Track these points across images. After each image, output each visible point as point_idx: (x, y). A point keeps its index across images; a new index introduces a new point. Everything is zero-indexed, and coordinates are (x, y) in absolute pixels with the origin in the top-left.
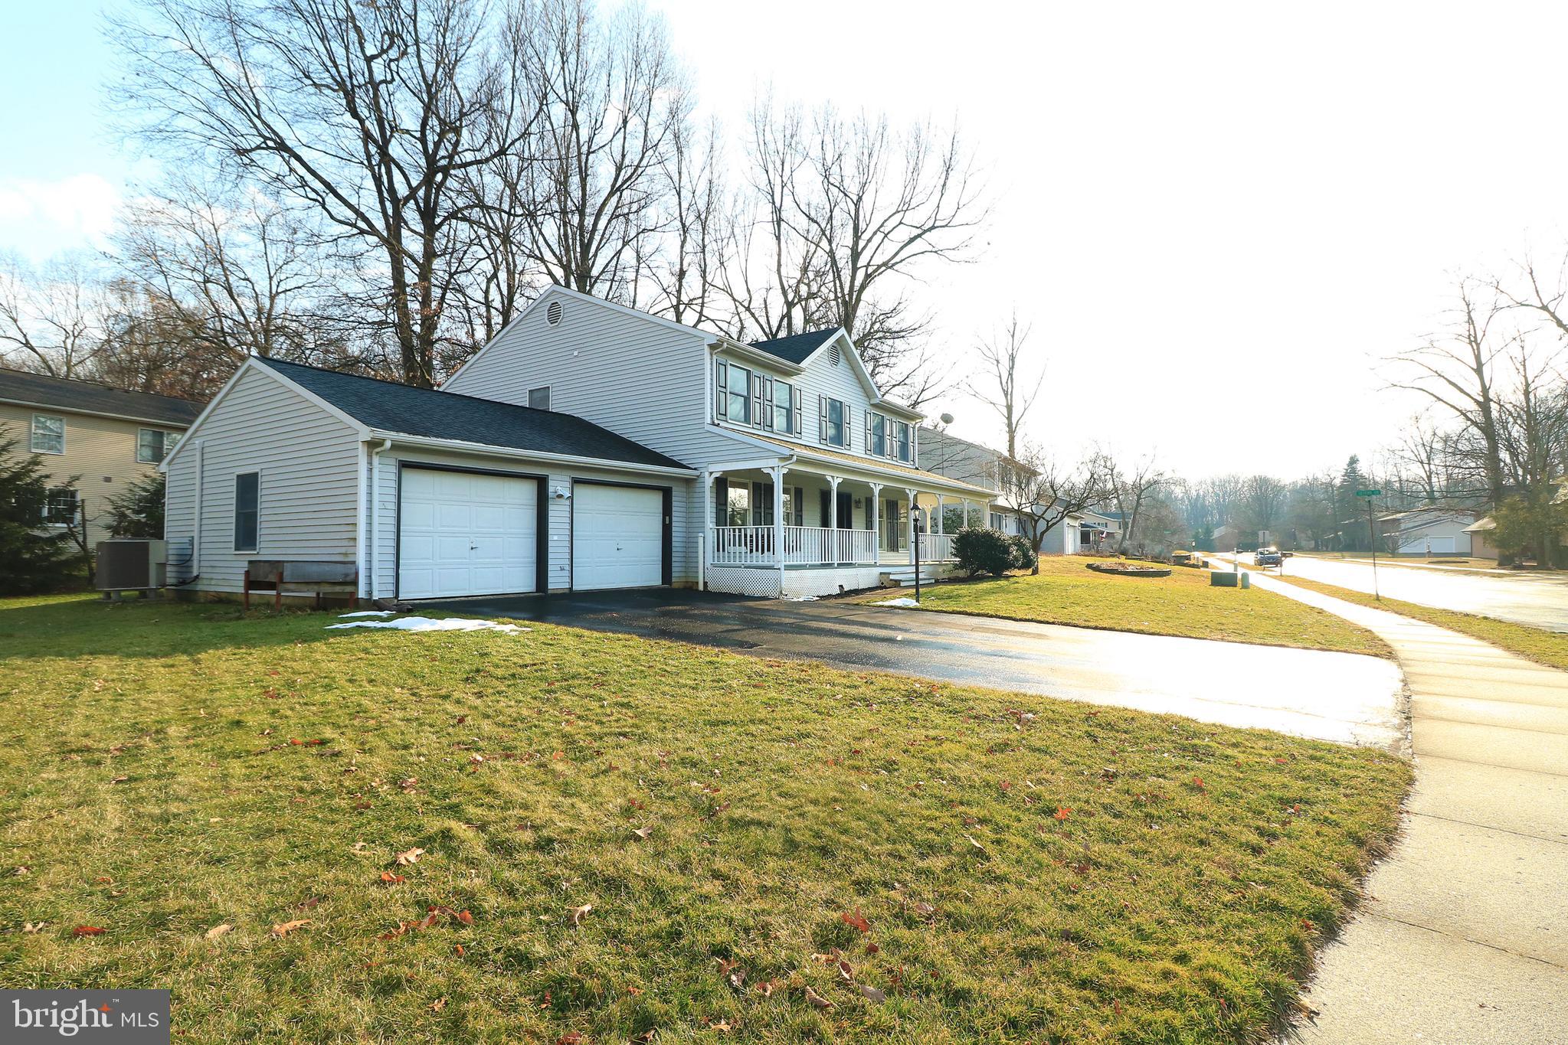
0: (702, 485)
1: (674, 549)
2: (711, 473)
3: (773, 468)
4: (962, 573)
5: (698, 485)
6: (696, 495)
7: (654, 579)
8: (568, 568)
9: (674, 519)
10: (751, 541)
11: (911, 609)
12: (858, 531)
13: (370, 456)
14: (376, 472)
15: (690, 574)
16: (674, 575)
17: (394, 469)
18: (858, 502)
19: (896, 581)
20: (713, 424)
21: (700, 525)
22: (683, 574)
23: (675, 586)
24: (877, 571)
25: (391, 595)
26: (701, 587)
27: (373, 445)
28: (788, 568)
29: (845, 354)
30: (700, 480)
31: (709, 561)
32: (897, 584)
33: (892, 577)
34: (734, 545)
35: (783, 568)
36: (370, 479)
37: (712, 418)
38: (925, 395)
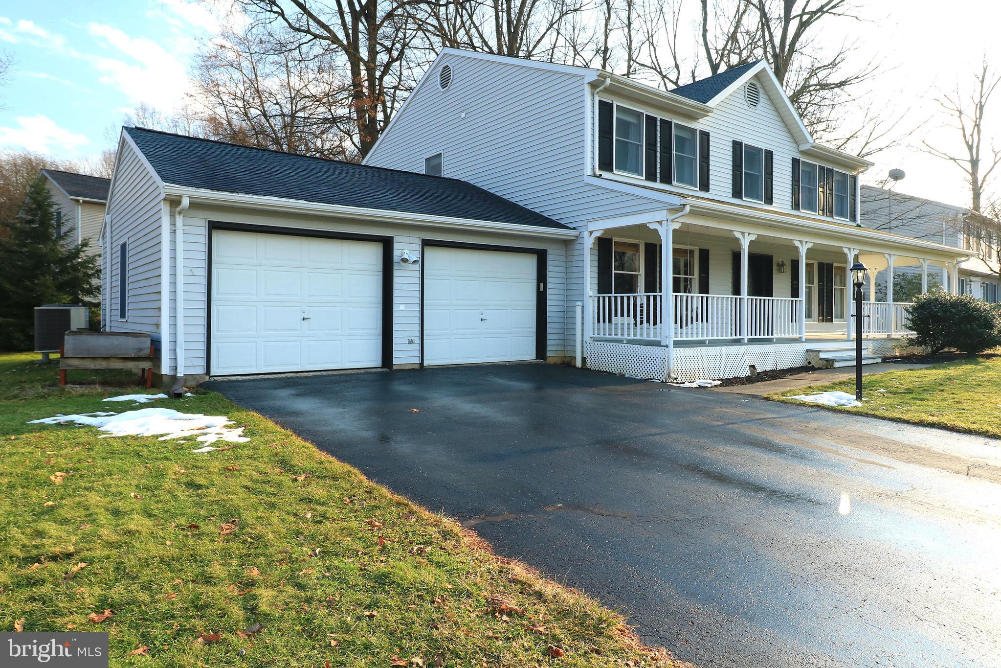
0: (580, 247)
1: (549, 320)
2: (591, 233)
3: (660, 222)
4: (917, 350)
5: (577, 247)
6: (576, 258)
7: (526, 352)
8: (418, 341)
9: (549, 286)
10: (642, 311)
11: (849, 412)
12: (781, 299)
13: (172, 215)
14: (179, 233)
15: (569, 348)
16: (548, 348)
17: (204, 231)
18: (781, 265)
19: (827, 360)
20: (595, 176)
21: (579, 292)
22: (559, 348)
23: (550, 361)
24: (801, 348)
25: (201, 371)
26: (579, 364)
27: (174, 202)
28: (677, 344)
29: (766, 92)
30: (580, 241)
31: (589, 333)
32: (828, 365)
33: (822, 355)
34: (622, 315)
35: (671, 345)
36: (173, 242)
37: (593, 169)
38: (873, 146)
